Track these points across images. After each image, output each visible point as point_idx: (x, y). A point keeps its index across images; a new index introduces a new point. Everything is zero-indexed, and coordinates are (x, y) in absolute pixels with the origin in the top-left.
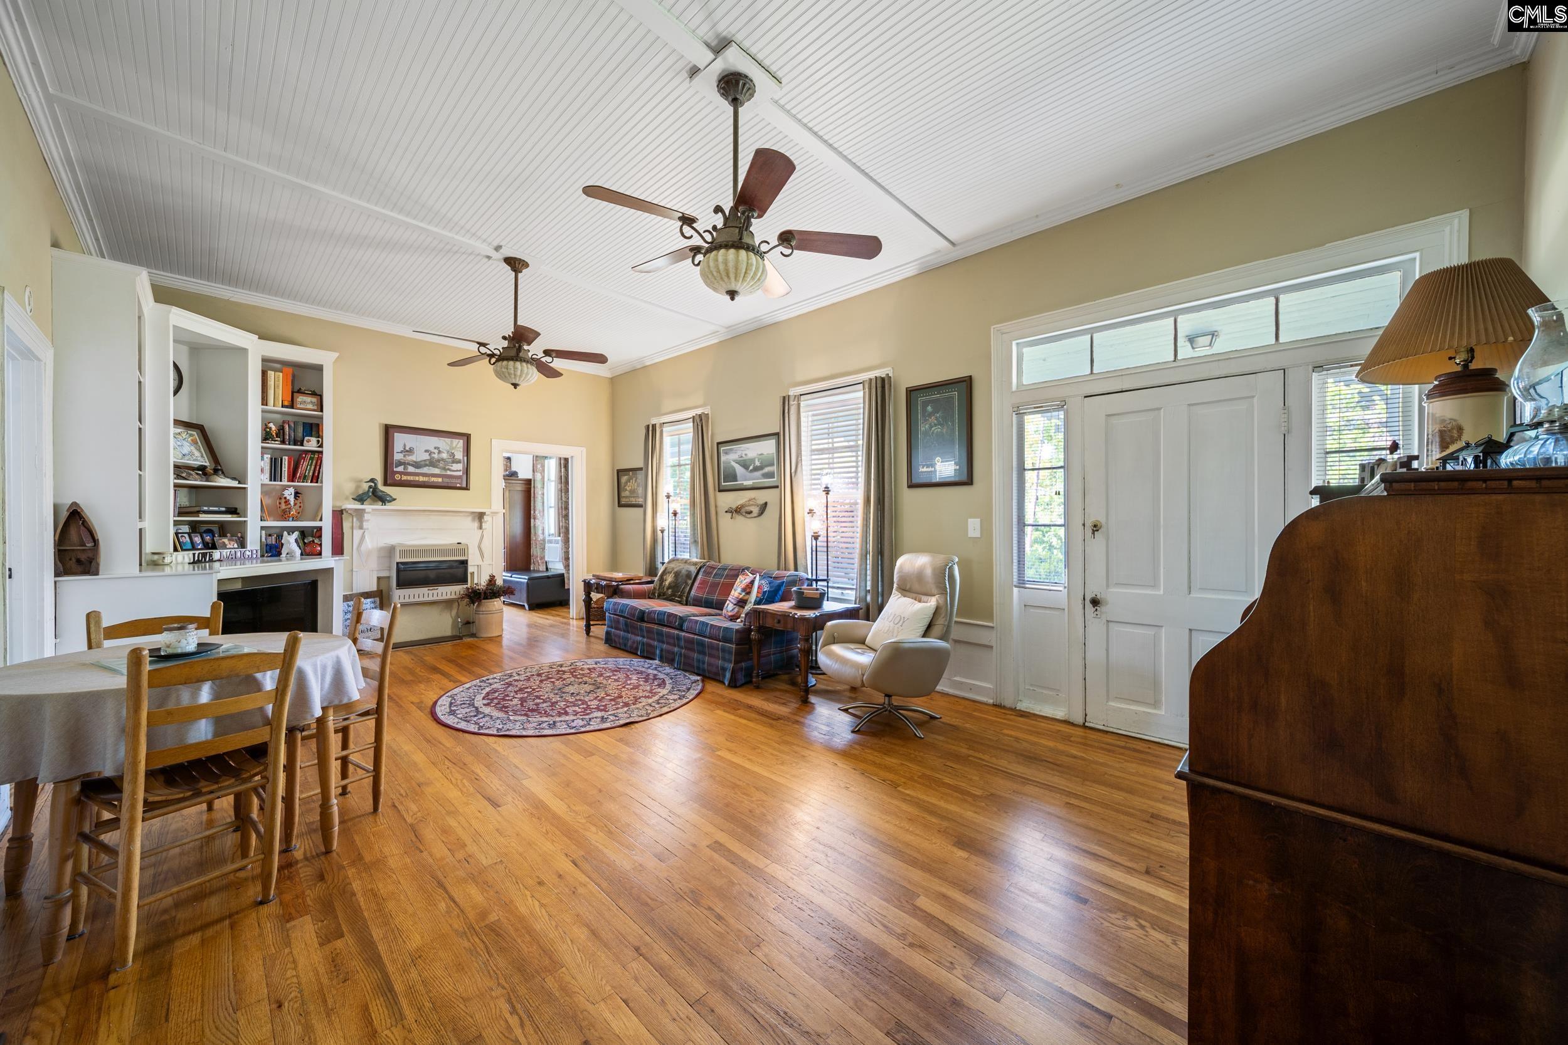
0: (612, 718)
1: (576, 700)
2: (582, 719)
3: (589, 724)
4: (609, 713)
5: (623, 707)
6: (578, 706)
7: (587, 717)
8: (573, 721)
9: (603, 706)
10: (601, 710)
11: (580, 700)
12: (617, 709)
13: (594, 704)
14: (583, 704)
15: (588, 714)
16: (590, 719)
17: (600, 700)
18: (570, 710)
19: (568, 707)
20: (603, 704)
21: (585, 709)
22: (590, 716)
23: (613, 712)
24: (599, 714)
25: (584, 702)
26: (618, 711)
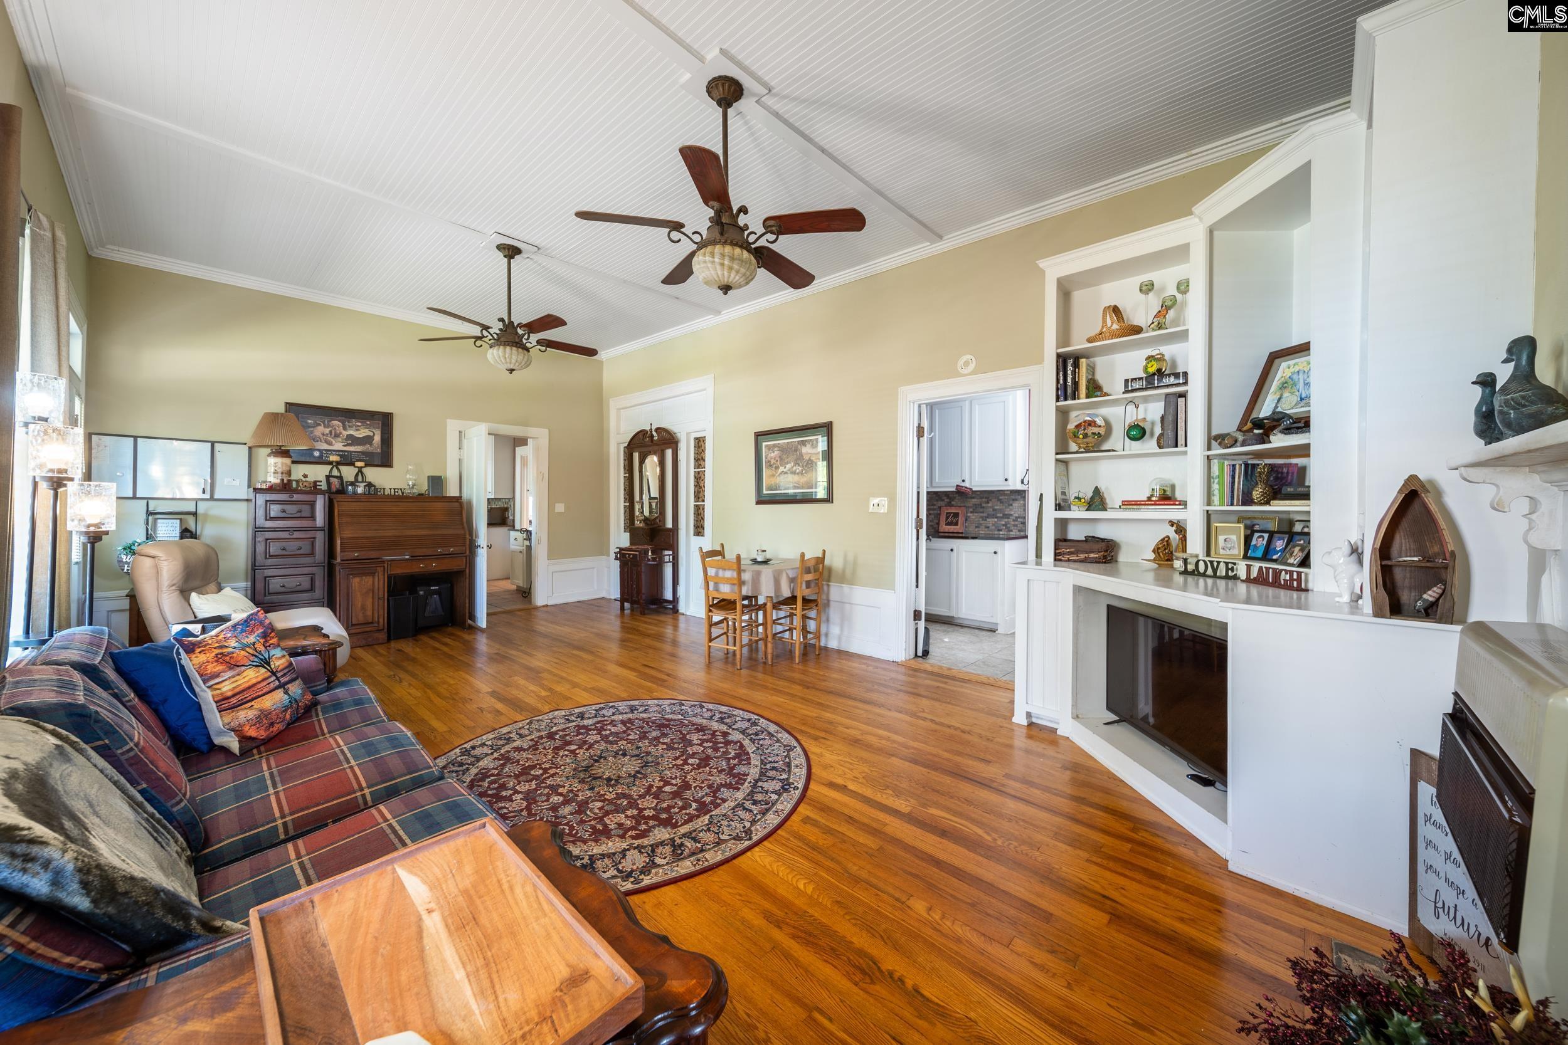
0: (573, 718)
1: (616, 742)
2: (604, 716)
3: (596, 710)
4: (574, 724)
5: (556, 733)
6: (612, 733)
7: (599, 719)
8: (614, 714)
9: (581, 734)
10: (584, 727)
11: (611, 743)
12: (564, 730)
13: (593, 737)
14: (607, 736)
15: (599, 722)
16: (596, 716)
17: (585, 742)
18: (621, 728)
19: (624, 732)
20: (580, 737)
21: (602, 729)
22: (596, 719)
23: (570, 725)
24: (586, 722)
25: (605, 738)
26: (564, 726)
